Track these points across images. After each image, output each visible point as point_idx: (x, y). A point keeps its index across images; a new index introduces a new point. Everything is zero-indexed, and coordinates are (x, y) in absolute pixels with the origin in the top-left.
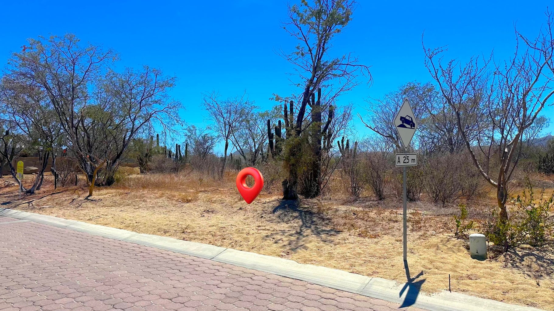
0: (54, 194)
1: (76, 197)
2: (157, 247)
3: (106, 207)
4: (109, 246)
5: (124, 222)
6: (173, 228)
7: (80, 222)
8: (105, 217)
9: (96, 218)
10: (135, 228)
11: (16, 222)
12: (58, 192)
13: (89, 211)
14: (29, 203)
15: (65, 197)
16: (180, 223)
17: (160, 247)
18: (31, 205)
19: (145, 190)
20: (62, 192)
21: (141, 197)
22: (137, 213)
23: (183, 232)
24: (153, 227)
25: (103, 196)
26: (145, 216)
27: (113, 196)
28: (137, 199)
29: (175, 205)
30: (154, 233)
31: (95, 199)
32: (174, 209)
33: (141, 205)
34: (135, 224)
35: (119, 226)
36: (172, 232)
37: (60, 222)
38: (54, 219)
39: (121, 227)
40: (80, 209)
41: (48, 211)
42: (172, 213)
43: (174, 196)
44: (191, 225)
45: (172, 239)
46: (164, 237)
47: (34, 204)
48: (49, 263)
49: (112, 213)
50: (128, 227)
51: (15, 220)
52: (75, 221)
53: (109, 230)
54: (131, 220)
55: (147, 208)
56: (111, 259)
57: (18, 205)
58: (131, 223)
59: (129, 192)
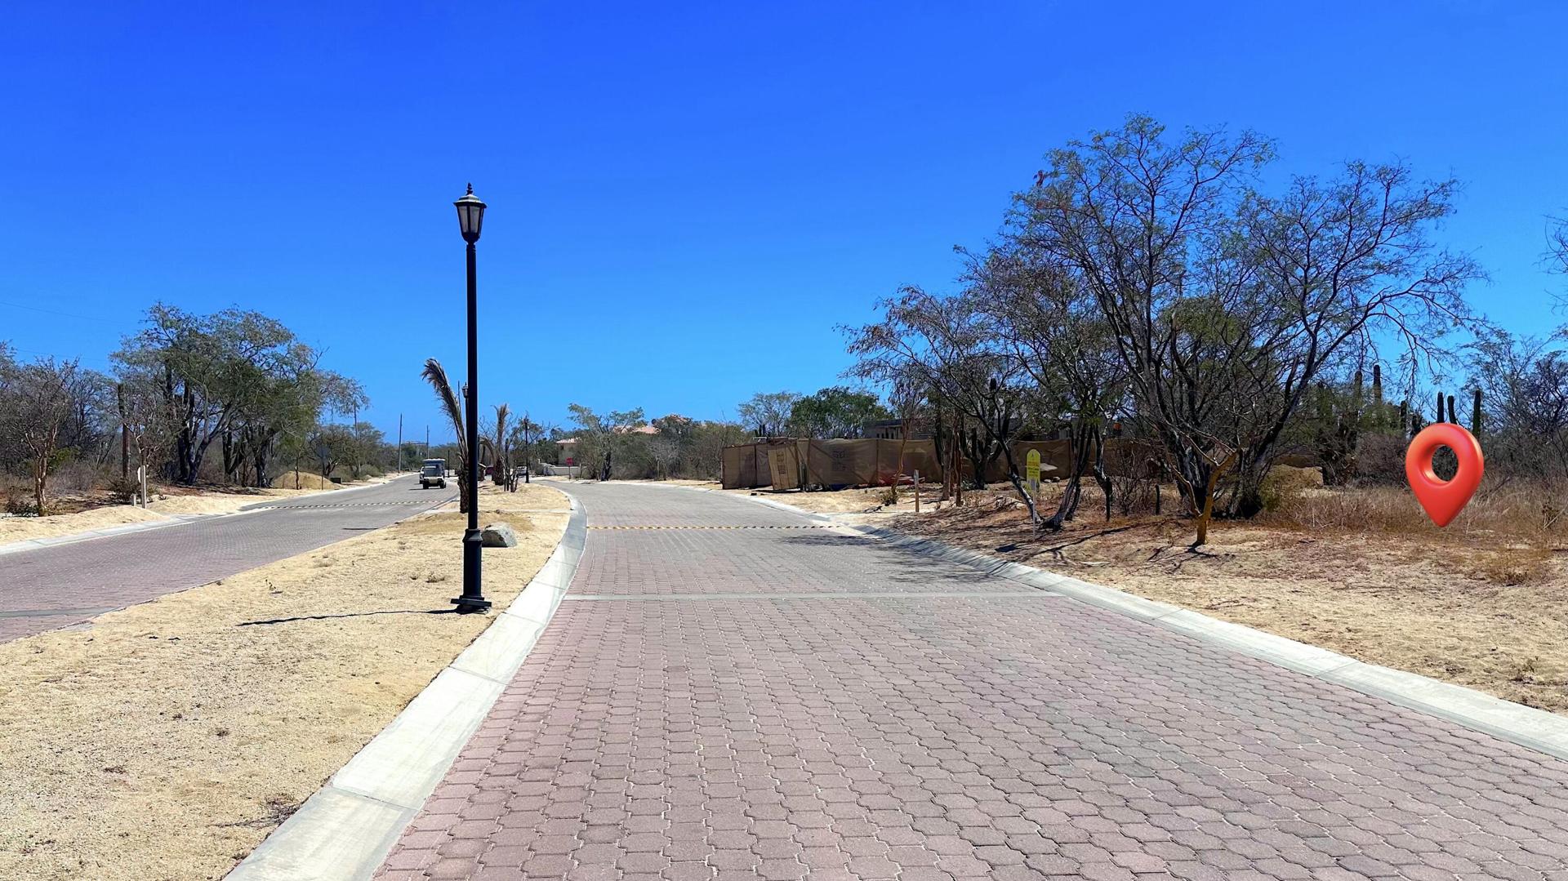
0: (1109, 532)
1: (1164, 545)
2: (1430, 711)
3: (1250, 578)
4: (1282, 689)
5: (1312, 626)
6: (1479, 661)
7: (1187, 612)
8: (1251, 604)
9: (1227, 604)
10: (1350, 646)
11: (1035, 594)
12: (1117, 528)
13: (1203, 583)
14: (1054, 551)
15: (1137, 543)
16: (1501, 648)
17: (1441, 714)
18: (1059, 556)
19: (1359, 536)
20: (1126, 529)
21: (1350, 555)
22: (1345, 603)
23: (1516, 680)
24: (1408, 649)
25: (1234, 546)
26: (1371, 612)
27: (1263, 548)
28: (1337, 562)
29: (1465, 590)
30: (1413, 669)
31: (1214, 553)
32: (1465, 600)
33: (1350, 580)
34: (1348, 635)
35: (1298, 633)
36: (1477, 673)
37: (1137, 605)
38: (1121, 597)
39: (1306, 639)
40: (1181, 576)
41: (1102, 576)
42: (1461, 615)
43: (1459, 560)
44: (1544, 660)
45: (1482, 695)
46: (1451, 687)
47: (1065, 554)
48: (1135, 707)
49: (1268, 596)
50: (1327, 639)
51: (1032, 591)
52: (1175, 608)
53: (1271, 641)
54: (1330, 621)
55: (1371, 590)
56: (1296, 725)
57: (1032, 555)
58: (1331, 631)
59: (1310, 539)
